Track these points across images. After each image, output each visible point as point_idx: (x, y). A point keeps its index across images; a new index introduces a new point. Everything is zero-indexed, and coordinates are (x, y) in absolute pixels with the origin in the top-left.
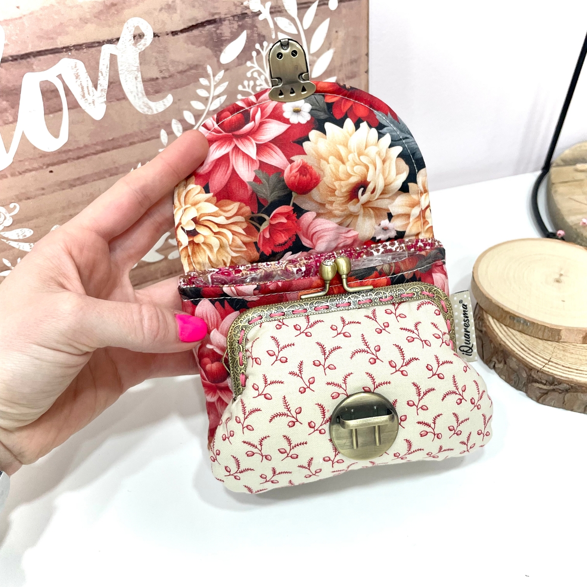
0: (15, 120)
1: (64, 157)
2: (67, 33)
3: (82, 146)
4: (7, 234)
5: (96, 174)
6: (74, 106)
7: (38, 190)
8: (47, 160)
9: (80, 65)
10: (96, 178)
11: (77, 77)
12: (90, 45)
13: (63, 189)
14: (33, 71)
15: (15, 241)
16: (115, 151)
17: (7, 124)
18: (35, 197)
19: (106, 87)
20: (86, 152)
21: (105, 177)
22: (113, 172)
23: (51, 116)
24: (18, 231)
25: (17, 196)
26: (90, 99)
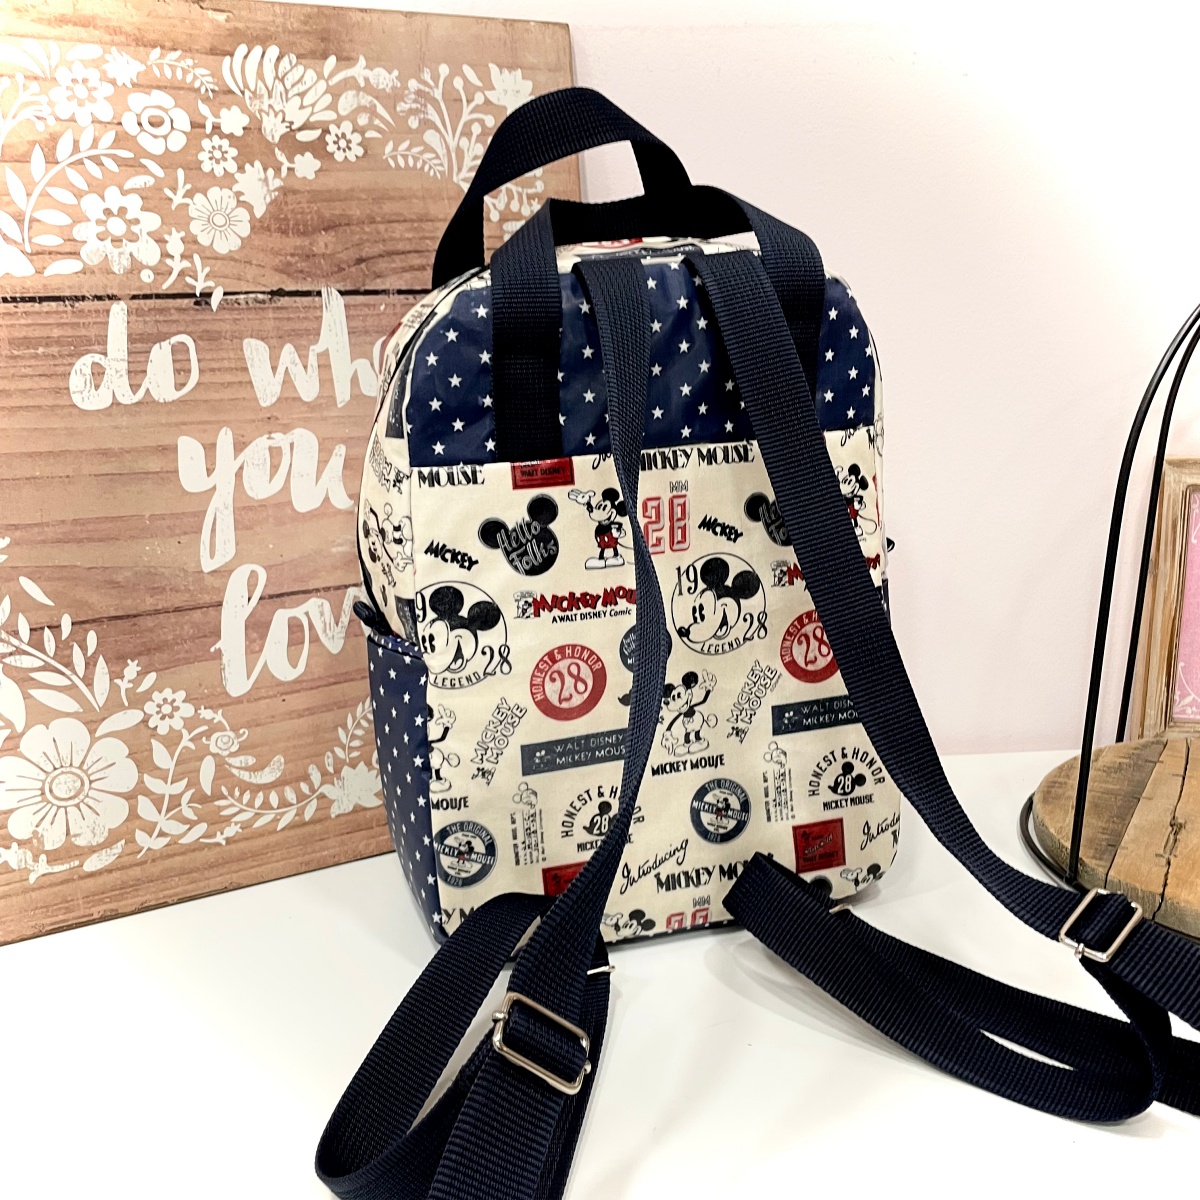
0: (261, 650)
1: (298, 687)
2: (319, 578)
3: (316, 676)
4: (231, 761)
5: (325, 706)
6: (315, 639)
7: (267, 717)
8: (281, 689)
9: (327, 605)
10: (324, 709)
11: (322, 614)
12: (338, 588)
13: (292, 719)
14: (284, 607)
15: (237, 768)
16: (346, 684)
17: (253, 652)
18: (266, 724)
19: (346, 624)
20: (319, 684)
21: (333, 710)
22: (342, 704)
23: (293, 648)
24: (242, 758)
25: (248, 722)
26: (330, 635)
